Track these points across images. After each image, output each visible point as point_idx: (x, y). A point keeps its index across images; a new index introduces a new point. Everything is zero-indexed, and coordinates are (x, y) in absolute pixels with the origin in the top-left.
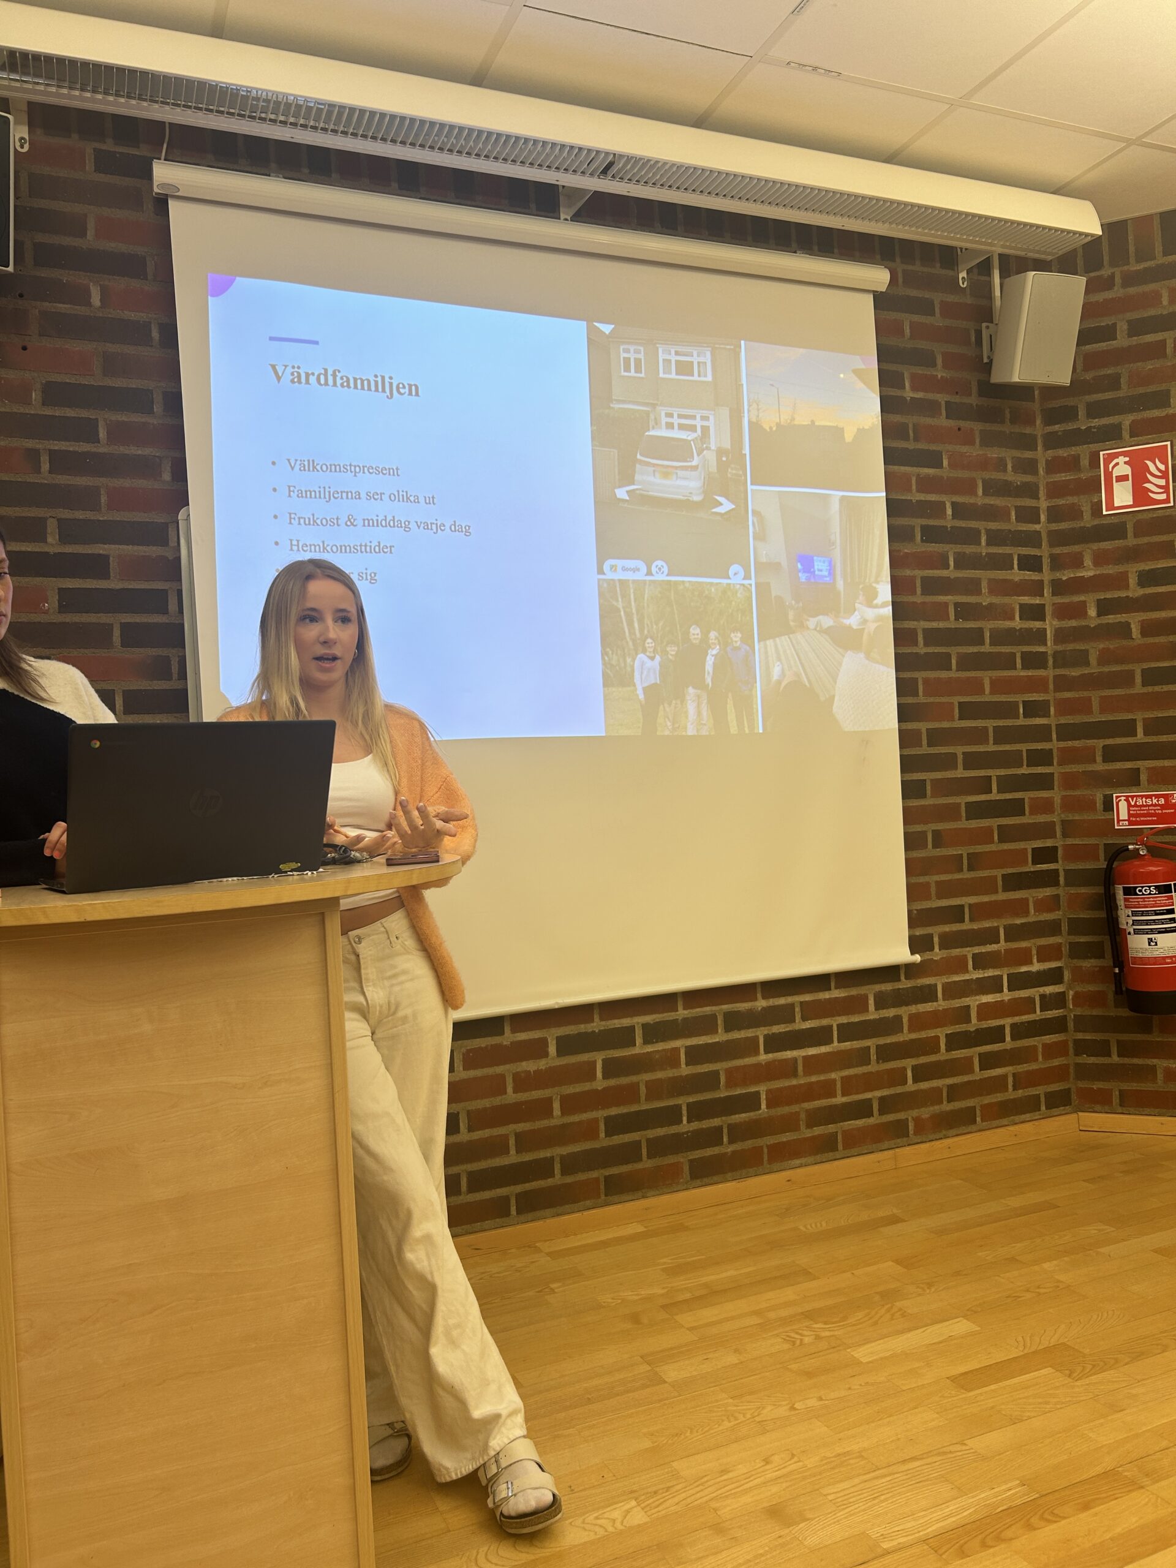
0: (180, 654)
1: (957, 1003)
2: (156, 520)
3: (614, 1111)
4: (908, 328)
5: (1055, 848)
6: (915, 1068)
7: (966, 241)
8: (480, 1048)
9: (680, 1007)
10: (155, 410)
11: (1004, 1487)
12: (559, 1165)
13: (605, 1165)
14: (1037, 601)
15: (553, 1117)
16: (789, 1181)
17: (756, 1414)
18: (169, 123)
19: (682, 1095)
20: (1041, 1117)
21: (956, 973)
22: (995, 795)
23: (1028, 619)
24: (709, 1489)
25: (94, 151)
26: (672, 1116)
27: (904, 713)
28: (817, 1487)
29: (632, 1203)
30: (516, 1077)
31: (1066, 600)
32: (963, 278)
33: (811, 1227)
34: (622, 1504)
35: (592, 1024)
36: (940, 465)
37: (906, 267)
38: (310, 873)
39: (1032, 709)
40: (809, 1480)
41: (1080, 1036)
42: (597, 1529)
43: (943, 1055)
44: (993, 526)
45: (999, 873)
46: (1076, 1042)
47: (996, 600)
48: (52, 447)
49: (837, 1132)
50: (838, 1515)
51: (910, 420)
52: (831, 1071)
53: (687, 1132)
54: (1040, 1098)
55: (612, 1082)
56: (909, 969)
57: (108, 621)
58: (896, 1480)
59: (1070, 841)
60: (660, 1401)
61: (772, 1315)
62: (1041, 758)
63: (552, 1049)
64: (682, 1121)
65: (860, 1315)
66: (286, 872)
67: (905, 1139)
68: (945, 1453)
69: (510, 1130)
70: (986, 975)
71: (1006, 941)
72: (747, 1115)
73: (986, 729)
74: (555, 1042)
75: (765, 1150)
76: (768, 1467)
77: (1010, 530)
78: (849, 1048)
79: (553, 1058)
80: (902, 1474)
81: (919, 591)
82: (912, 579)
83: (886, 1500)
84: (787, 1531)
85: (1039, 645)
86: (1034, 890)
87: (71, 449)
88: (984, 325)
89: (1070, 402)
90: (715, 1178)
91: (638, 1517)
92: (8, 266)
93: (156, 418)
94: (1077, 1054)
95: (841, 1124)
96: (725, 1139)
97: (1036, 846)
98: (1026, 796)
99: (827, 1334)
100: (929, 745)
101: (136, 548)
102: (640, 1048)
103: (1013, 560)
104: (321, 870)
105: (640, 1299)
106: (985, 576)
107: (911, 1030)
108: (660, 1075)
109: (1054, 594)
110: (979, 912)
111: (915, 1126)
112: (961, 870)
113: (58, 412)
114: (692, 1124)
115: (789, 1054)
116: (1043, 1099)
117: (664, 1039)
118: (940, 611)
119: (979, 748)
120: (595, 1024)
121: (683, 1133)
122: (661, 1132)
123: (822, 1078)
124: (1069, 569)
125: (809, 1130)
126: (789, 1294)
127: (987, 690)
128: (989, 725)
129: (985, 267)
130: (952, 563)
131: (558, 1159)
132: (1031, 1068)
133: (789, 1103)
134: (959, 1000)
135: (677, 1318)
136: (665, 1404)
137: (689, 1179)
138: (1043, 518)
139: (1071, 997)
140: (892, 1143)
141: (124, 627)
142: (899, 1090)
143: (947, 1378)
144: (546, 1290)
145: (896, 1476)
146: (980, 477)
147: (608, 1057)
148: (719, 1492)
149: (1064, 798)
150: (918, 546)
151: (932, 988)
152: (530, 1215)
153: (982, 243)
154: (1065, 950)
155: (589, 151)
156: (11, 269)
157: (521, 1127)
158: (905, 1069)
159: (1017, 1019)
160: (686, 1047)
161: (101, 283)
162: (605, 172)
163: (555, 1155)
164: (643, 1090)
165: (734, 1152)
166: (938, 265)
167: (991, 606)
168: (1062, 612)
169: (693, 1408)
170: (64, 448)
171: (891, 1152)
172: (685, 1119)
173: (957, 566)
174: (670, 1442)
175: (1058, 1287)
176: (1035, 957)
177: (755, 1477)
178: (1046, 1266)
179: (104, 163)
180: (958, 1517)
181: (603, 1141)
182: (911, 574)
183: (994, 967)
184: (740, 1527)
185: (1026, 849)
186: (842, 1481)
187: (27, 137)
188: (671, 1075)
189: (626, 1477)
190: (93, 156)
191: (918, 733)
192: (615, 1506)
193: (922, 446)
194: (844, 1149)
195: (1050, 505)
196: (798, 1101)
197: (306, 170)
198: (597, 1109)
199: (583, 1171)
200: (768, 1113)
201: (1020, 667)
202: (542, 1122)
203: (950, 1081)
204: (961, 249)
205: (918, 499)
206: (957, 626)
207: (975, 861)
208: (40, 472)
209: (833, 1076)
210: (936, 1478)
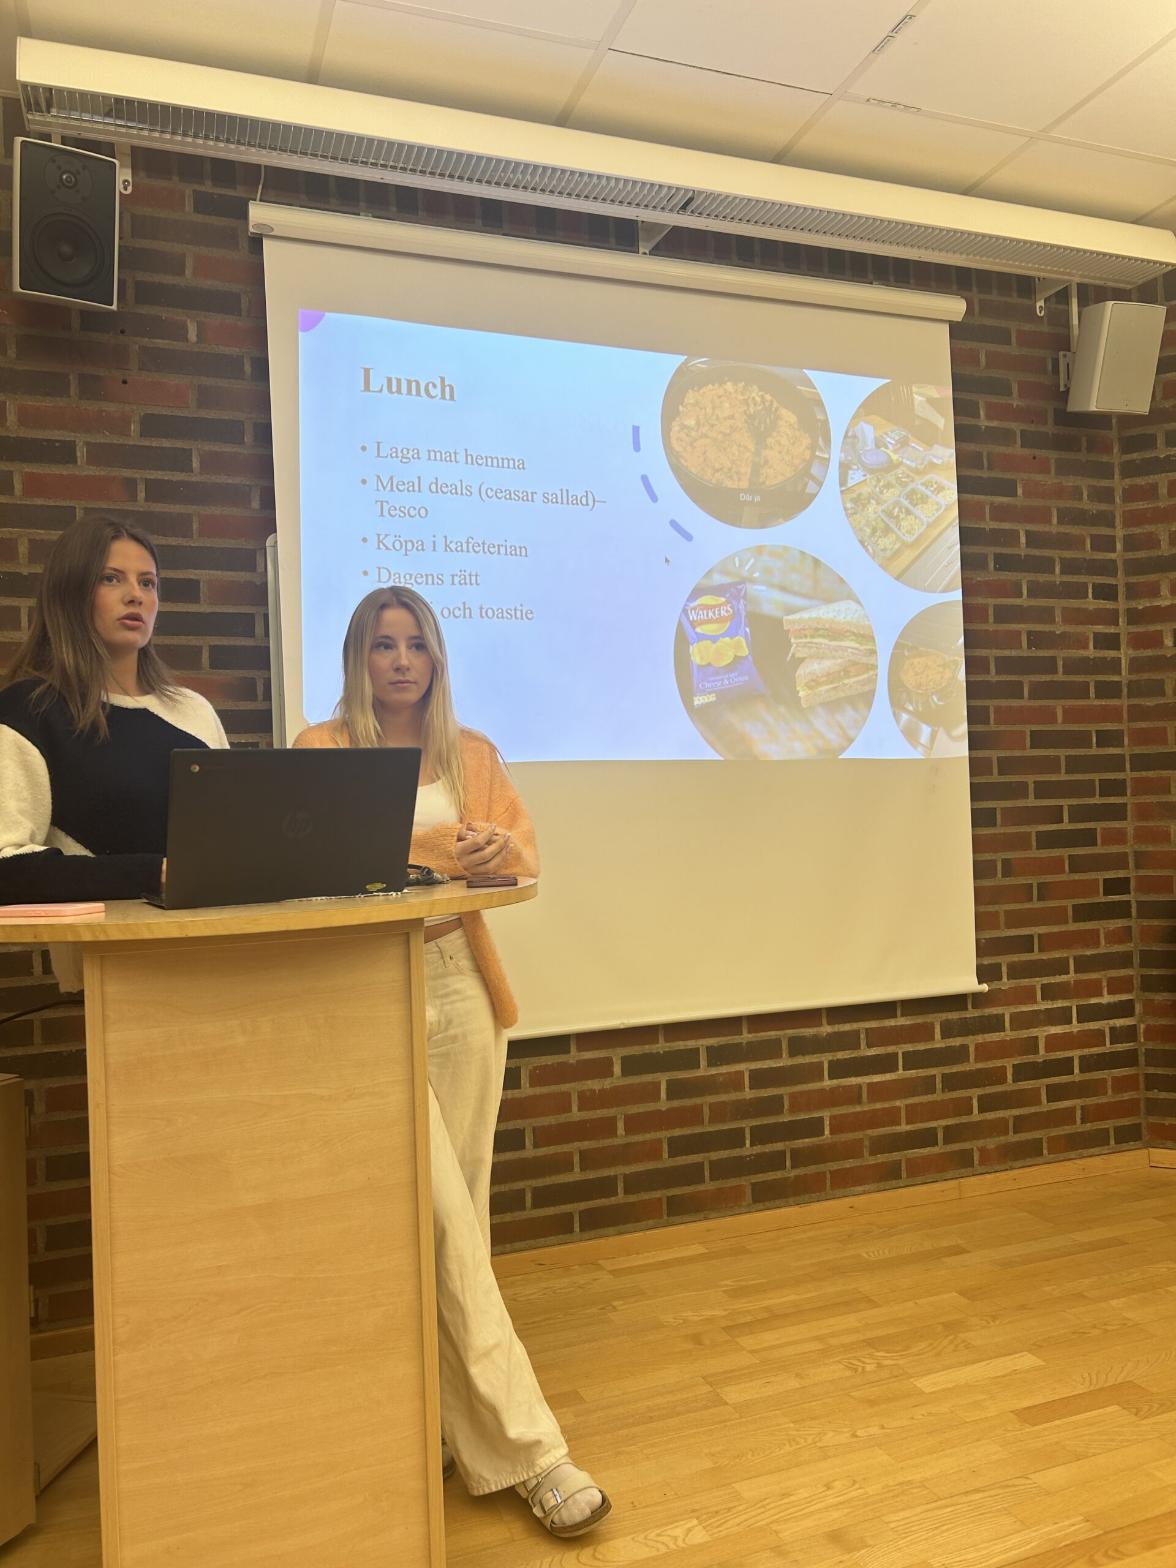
0: (266, 676)
1: (1025, 1034)
2: (244, 547)
3: (677, 1132)
4: (984, 356)
5: (1127, 880)
6: (980, 1098)
7: (1044, 270)
8: (547, 1066)
9: (745, 1031)
10: (246, 440)
11: (1066, 1523)
12: (622, 1184)
13: (668, 1186)
14: (1112, 630)
15: (616, 1136)
16: (851, 1207)
17: (817, 1439)
18: (265, 166)
19: (747, 1118)
20: (1110, 1151)
21: (1024, 1003)
22: (1066, 825)
23: (1101, 648)
24: (771, 1512)
25: (193, 192)
26: (735, 1138)
27: (975, 741)
28: (878, 1514)
29: (695, 1224)
30: (581, 1095)
31: (1141, 629)
32: (1041, 307)
33: (873, 1252)
34: (685, 1522)
35: (657, 1046)
36: (1014, 494)
37: (982, 296)
38: (394, 894)
39: (1105, 739)
40: (871, 1508)
41: (1151, 1070)
42: (660, 1545)
43: (1010, 1086)
44: (1068, 554)
45: (1069, 903)
46: (1147, 1076)
47: (1070, 629)
48: (148, 477)
49: (900, 1160)
50: (900, 1543)
51: (985, 449)
52: (895, 1099)
53: (751, 1155)
54: (1109, 1132)
55: (676, 1103)
56: (977, 998)
57: (198, 644)
58: (959, 1511)
59: (1142, 873)
60: (721, 1422)
61: (834, 1341)
62: (1115, 788)
63: (617, 1069)
64: (744, 1145)
65: (923, 1345)
66: (372, 892)
67: (969, 1169)
69: (574, 1147)
70: (1055, 1006)
71: (1076, 972)
72: (811, 1139)
73: (1058, 758)
74: (620, 1062)
75: (828, 1176)
76: (828, 1493)
77: (1085, 559)
78: (915, 1076)
79: (617, 1078)
80: (963, 1506)
81: (991, 618)
82: (985, 608)
83: (948, 1530)
84: (847, 1557)
85: (1113, 674)
86: (1105, 921)
87: (166, 478)
88: (1061, 353)
89: (1149, 430)
90: (778, 1202)
91: (700, 1536)
92: (111, 305)
93: (247, 448)
94: (1148, 1088)
95: (905, 1152)
96: (788, 1163)
97: (1107, 877)
98: (1099, 826)
99: (890, 1362)
100: (1000, 774)
101: (225, 573)
102: (703, 1071)
103: (1088, 589)
104: (405, 891)
105: (702, 1320)
106: (1059, 605)
107: (977, 1060)
108: (723, 1098)
109: (1129, 623)
110: (1048, 942)
111: (981, 1156)
112: (1030, 900)
113: (155, 443)
114: (755, 1147)
115: (853, 1081)
116: (1112, 1133)
117: (728, 1062)
118: (1013, 640)
119: (1051, 777)
120: (660, 1045)
121: (746, 1157)
122: (723, 1154)
123: (887, 1105)
124: (1144, 598)
125: (872, 1158)
126: (851, 1320)
127: (1060, 719)
128: (1060, 754)
129: (1063, 296)
130: (1025, 592)
131: (622, 1177)
132: (1100, 1101)
133: (853, 1130)
134: (1027, 1031)
135: (740, 1340)
136: (726, 1426)
137: (751, 1202)
138: (1119, 546)
139: (1142, 1031)
140: (956, 1173)
141: (214, 649)
142: (964, 1119)
143: (1012, 1412)
144: (609, 1308)
145: (960, 1506)
146: (1055, 506)
147: (672, 1078)
148: (780, 1515)
149: (1136, 829)
150: (991, 574)
151: (1000, 1018)
152: (593, 1233)
153: (1060, 273)
154: (1137, 982)
155: (670, 188)
156: (114, 307)
157: (586, 1145)
158: (970, 1098)
159: (1086, 1051)
160: (750, 1071)
161: (198, 319)
162: (684, 207)
163: (618, 1174)
164: (706, 1112)
165: (796, 1177)
166: (1015, 294)
167: (1064, 633)
168: (1137, 641)
169: (755, 1431)
170: (159, 477)
171: (955, 1182)
172: (748, 1142)
173: (1031, 594)
174: (732, 1463)
175: (1125, 1324)
176: (1106, 989)
177: (817, 1501)
178: (1114, 1303)
179: (202, 204)
180: (1021, 1551)
181: (667, 1161)
182: (984, 602)
183: (1064, 998)
184: (801, 1550)
185: (1098, 880)
186: (903, 1510)
187: (130, 180)
188: (734, 1098)
189: (688, 1495)
190: (192, 198)
191: (989, 761)
192: (676, 1524)
193: (996, 474)
194: (907, 1178)
195: (1126, 534)
196: (862, 1127)
197: (394, 209)
198: (661, 1130)
199: (646, 1191)
200: (831, 1138)
201: (1094, 696)
202: (606, 1141)
203: (1016, 1112)
204: (1039, 279)
205: (991, 527)
206: (1031, 655)
207: (1045, 891)
208: (136, 500)
209: (898, 1103)
210: (998, 1510)
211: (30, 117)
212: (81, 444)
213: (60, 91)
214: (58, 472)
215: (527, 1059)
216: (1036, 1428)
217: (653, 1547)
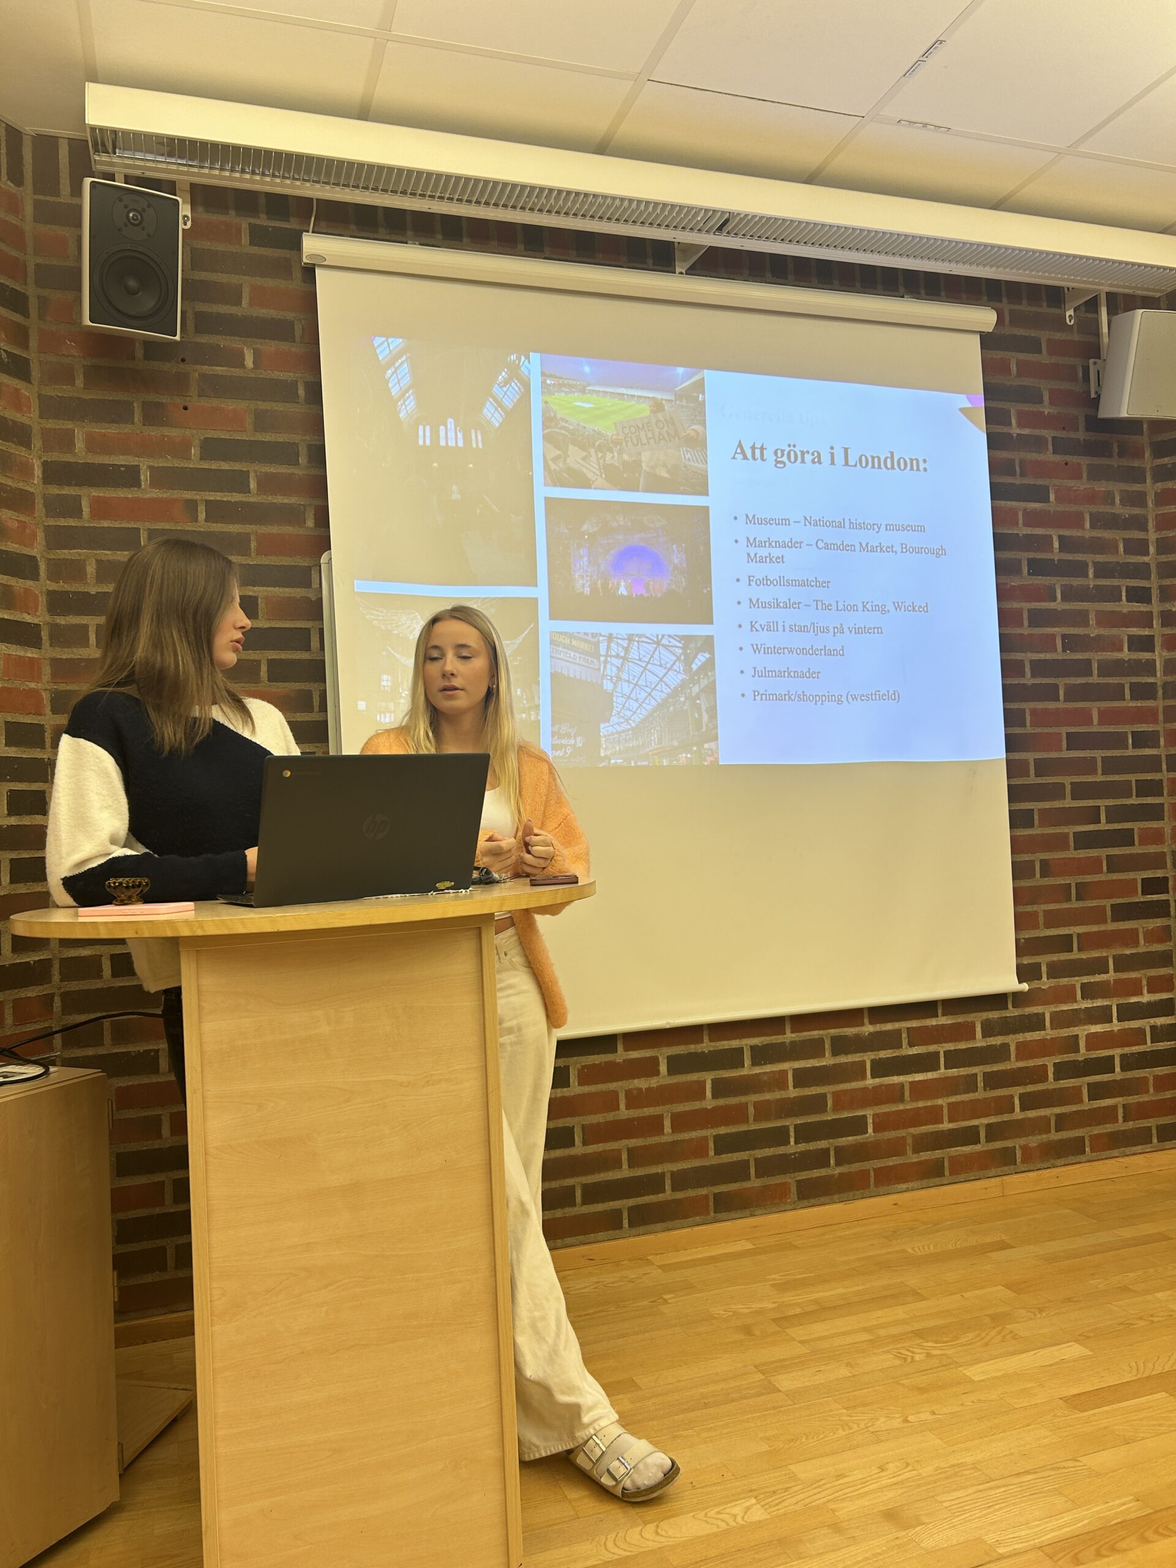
0: (321, 689)
1: (1066, 1032)
2: (300, 564)
3: (723, 1130)
4: (1015, 366)
5: (1166, 879)
6: (1022, 1097)
7: (1073, 281)
8: (594, 1065)
9: (788, 1030)
10: (300, 461)
11: (1117, 1502)
12: (670, 1181)
13: (714, 1183)
14: (1146, 632)
15: (663, 1134)
16: (895, 1204)
17: (870, 1424)
18: (318, 199)
19: (791, 1116)
20: (1153, 1149)
21: (1065, 1002)
22: (1103, 826)
23: (1136, 650)
24: (827, 1491)
25: (249, 226)
26: (779, 1137)
27: (1012, 743)
28: (931, 1494)
29: (741, 1221)
30: (628, 1093)
32: (1070, 316)
33: (918, 1247)
34: (743, 1501)
35: (702, 1045)
36: (1046, 500)
37: (1012, 307)
38: (464, 891)
39: (1140, 740)
40: (924, 1488)
42: (719, 1523)
43: (1051, 1084)
44: (1100, 558)
45: (1107, 903)
47: (1104, 631)
48: (208, 498)
49: (943, 1158)
50: (953, 1521)
51: (1017, 456)
52: (938, 1097)
53: (794, 1154)
54: (1151, 1130)
55: (721, 1102)
56: (1017, 998)
57: (256, 658)
58: (1010, 1491)
60: (774, 1408)
62: (1151, 788)
63: (663, 1068)
64: (789, 1143)
65: (970, 1335)
66: (443, 890)
67: (1012, 1167)
68: (1059, 1468)
69: (622, 1145)
70: (1095, 1005)
71: (1115, 971)
72: (855, 1137)
73: (1094, 759)
74: (666, 1061)
75: (872, 1174)
76: (882, 1474)
77: (1118, 563)
78: (956, 1074)
79: (663, 1077)
80: (1016, 1486)
81: (1026, 623)
82: (1019, 612)
83: (1000, 1509)
84: (904, 1533)
85: (1148, 676)
86: (1144, 920)
87: (225, 499)
88: (1091, 361)
90: (823, 1199)
91: (758, 1514)
92: (175, 336)
93: (301, 469)
95: (948, 1150)
96: (832, 1161)
97: (1145, 877)
98: (1136, 826)
99: (939, 1352)
100: (1037, 775)
101: (282, 590)
102: (748, 1070)
103: (1121, 592)
105: (751, 1312)
106: (1092, 608)
107: (1018, 1059)
108: (767, 1096)
109: (1163, 625)
110: (1087, 942)
111: (1022, 1155)
112: (1069, 899)
113: (214, 465)
114: (799, 1145)
115: (896, 1079)
116: (1154, 1132)
117: (772, 1061)
118: (1048, 643)
119: (1088, 778)
120: (705, 1045)
121: (791, 1154)
122: (769, 1152)
123: (929, 1103)
125: (916, 1155)
126: (900, 1312)
127: (1096, 720)
128: (1097, 756)
129: (1092, 305)
130: (1059, 596)
131: (670, 1174)
132: (1141, 1100)
133: (896, 1128)
134: (1068, 1030)
135: (790, 1331)
136: (780, 1412)
137: (797, 1199)
138: (1152, 550)
140: (999, 1171)
141: (271, 663)
142: (1006, 1117)
143: (1061, 1399)
144: (660, 1301)
145: (1011, 1487)
146: (1087, 510)
147: (717, 1077)
148: (837, 1494)
149: (1173, 829)
150: (1024, 579)
151: (1040, 1017)
152: (642, 1229)
153: (1090, 283)
155: (707, 210)
156: (178, 338)
157: (634, 1142)
158: (1012, 1097)
159: (1127, 1050)
160: (794, 1070)
161: (254, 346)
162: (720, 229)
163: (665, 1171)
164: (751, 1110)
165: (840, 1174)
166: (1045, 304)
167: (1099, 636)
168: (1172, 643)
169: (808, 1416)
170: (219, 499)
171: (998, 1179)
172: (792, 1140)
173: (1064, 598)
174: (787, 1446)
175: (1172, 1316)
176: (1146, 987)
177: (871, 1482)
178: (1160, 1295)
179: (258, 236)
180: (1072, 1528)
181: (712, 1159)
182: (1019, 607)
183: (1103, 997)
184: (857, 1528)
185: (1136, 879)
186: (956, 1490)
187: (190, 216)
188: (779, 1097)
189: (745, 1476)
190: (248, 231)
191: (1026, 763)
192: (734, 1503)
193: (1029, 481)
194: (950, 1175)
195: (1159, 537)
196: (905, 1126)
197: (440, 237)
198: (707, 1128)
199: (693, 1188)
200: (875, 1137)
201: (1129, 698)
202: (653, 1138)
203: (1057, 1110)
204: (1068, 289)
205: (1024, 533)
206: (1065, 658)
207: (1083, 891)
208: (196, 521)
209: (940, 1102)
210: (1050, 1491)
211: (97, 158)
212: (145, 468)
213: (126, 133)
214: (122, 496)
215: (575, 1058)
216: (1085, 1414)
217: (712, 1524)
